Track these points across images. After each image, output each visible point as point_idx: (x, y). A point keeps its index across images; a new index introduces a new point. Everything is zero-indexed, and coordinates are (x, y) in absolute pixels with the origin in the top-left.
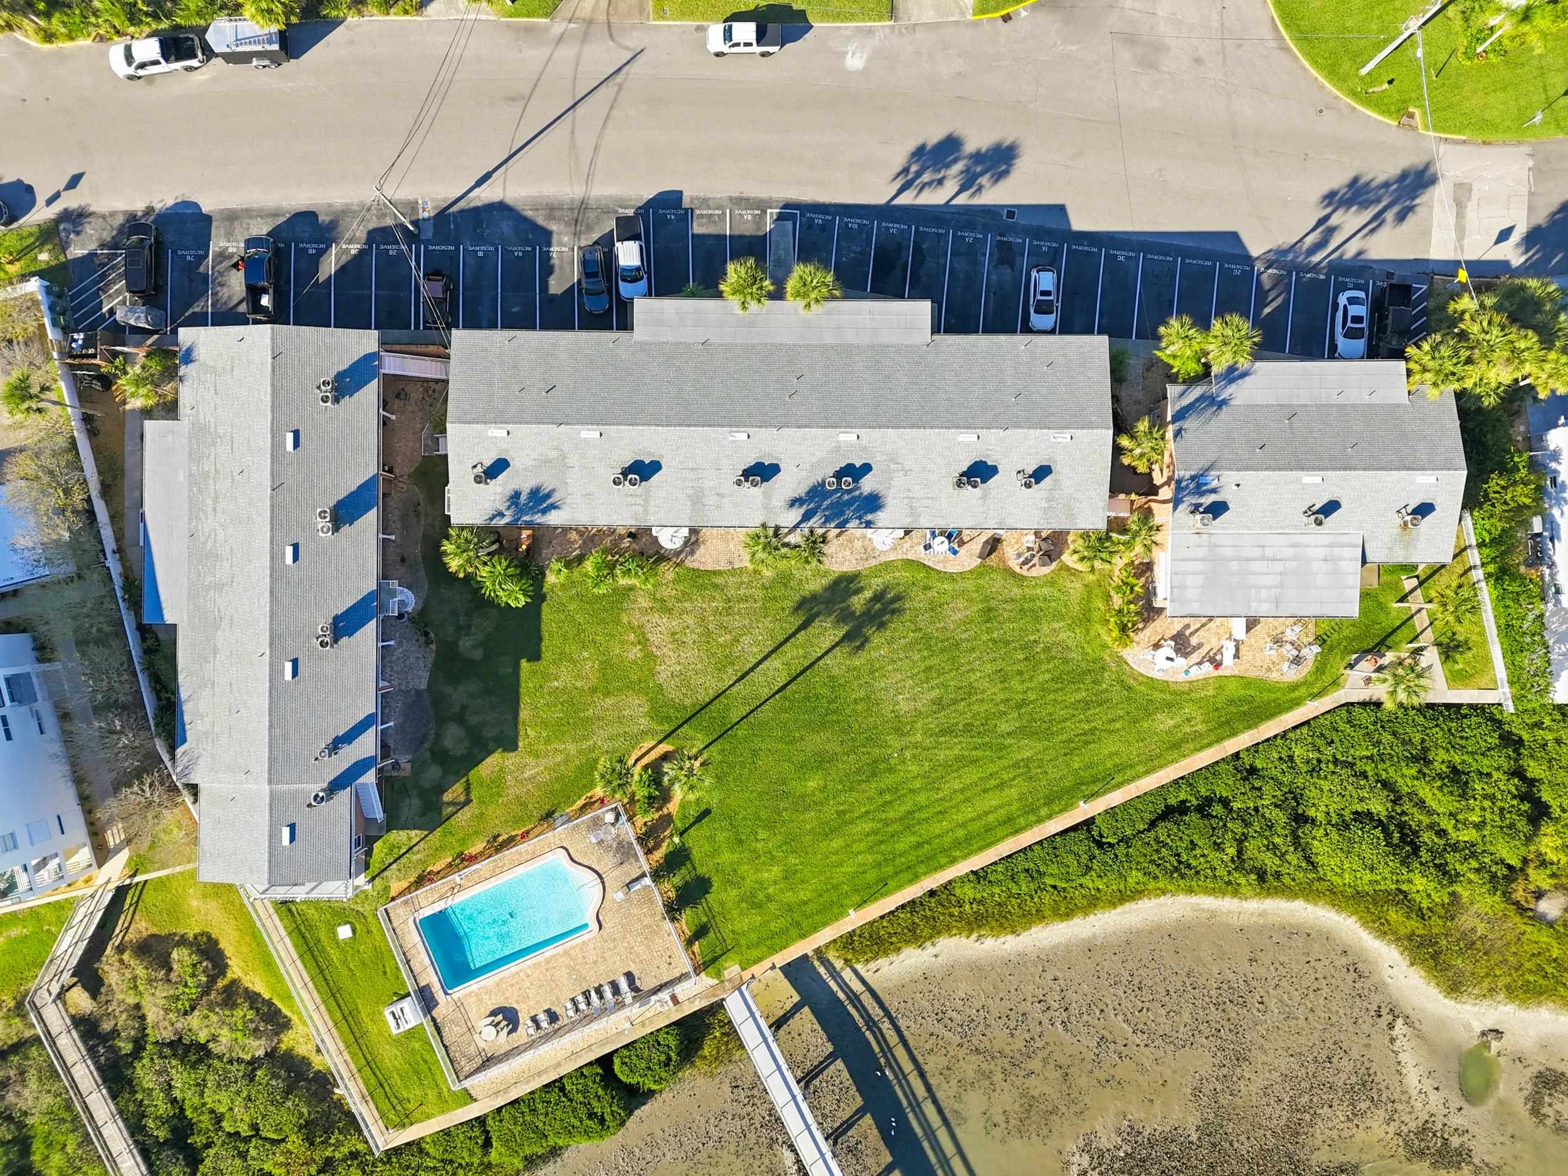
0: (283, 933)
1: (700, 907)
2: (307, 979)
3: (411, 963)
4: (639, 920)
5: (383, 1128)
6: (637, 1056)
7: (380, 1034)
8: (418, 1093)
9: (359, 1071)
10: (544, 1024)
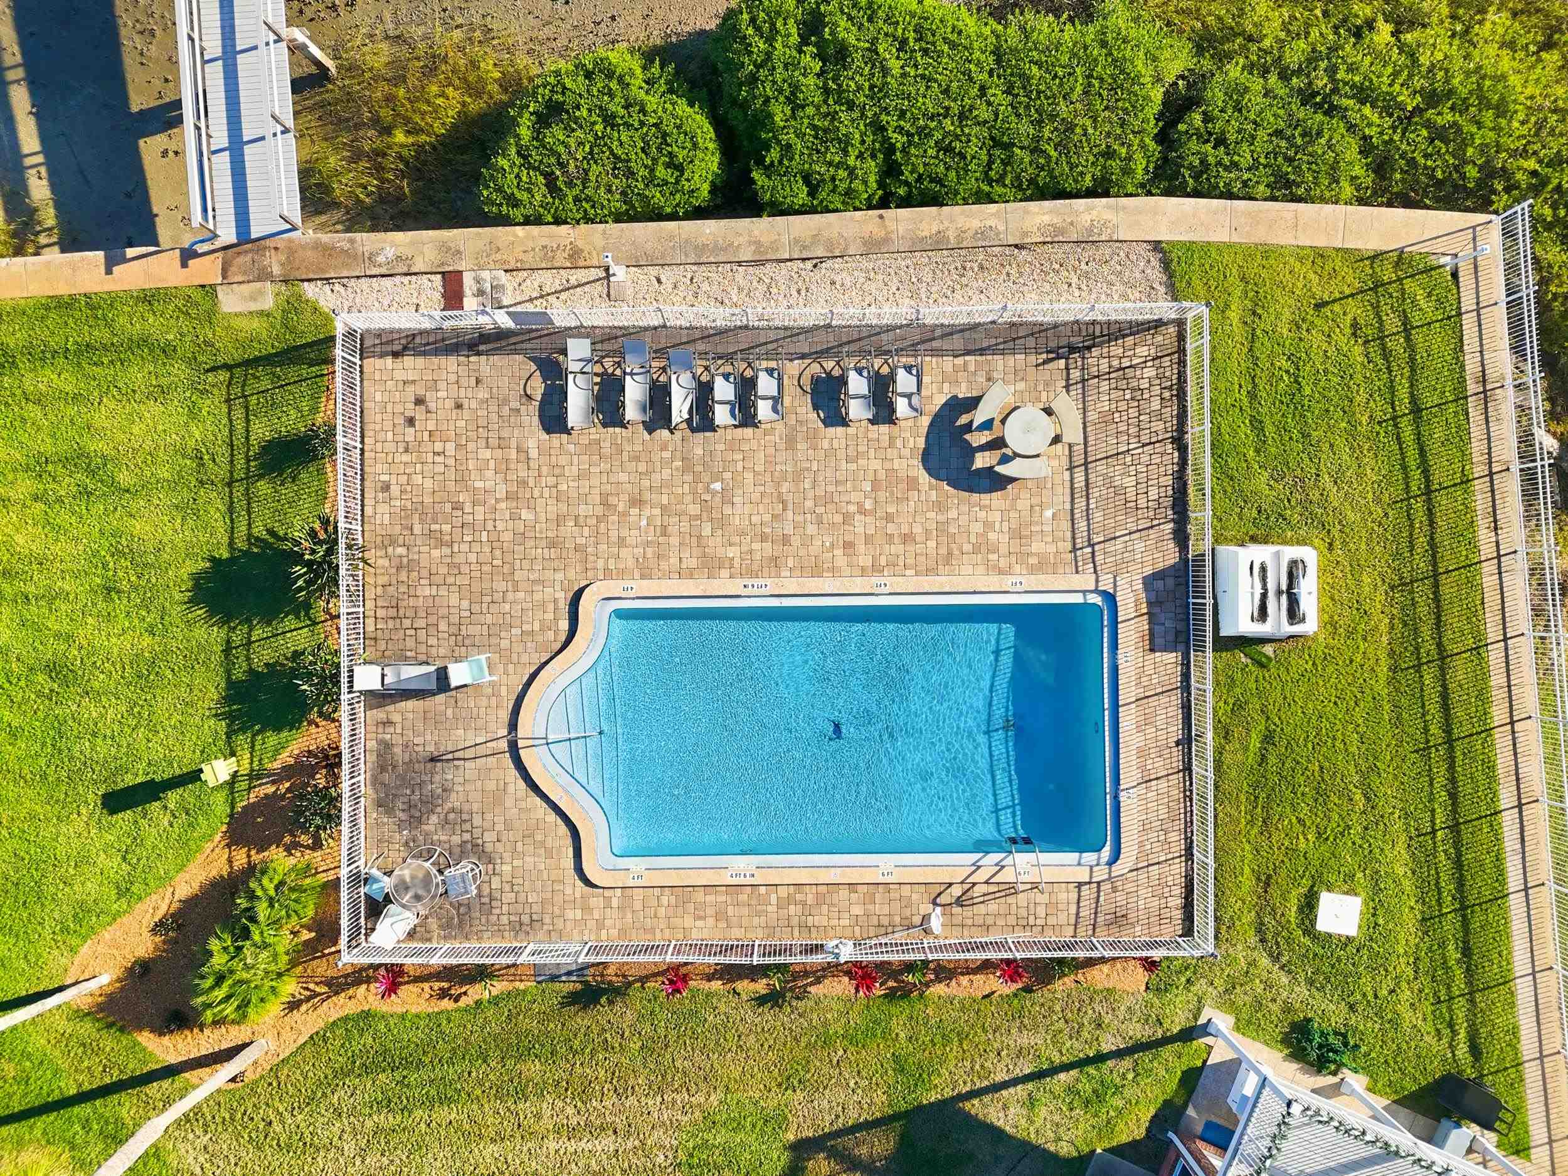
0: (1523, 989)
1: (259, 530)
2: (1508, 821)
3: (1176, 731)
4: (455, 568)
5: (1466, 279)
6: (630, 174)
7: (1356, 567)
8: (1316, 339)
9: (1466, 481)
10: (857, 384)
